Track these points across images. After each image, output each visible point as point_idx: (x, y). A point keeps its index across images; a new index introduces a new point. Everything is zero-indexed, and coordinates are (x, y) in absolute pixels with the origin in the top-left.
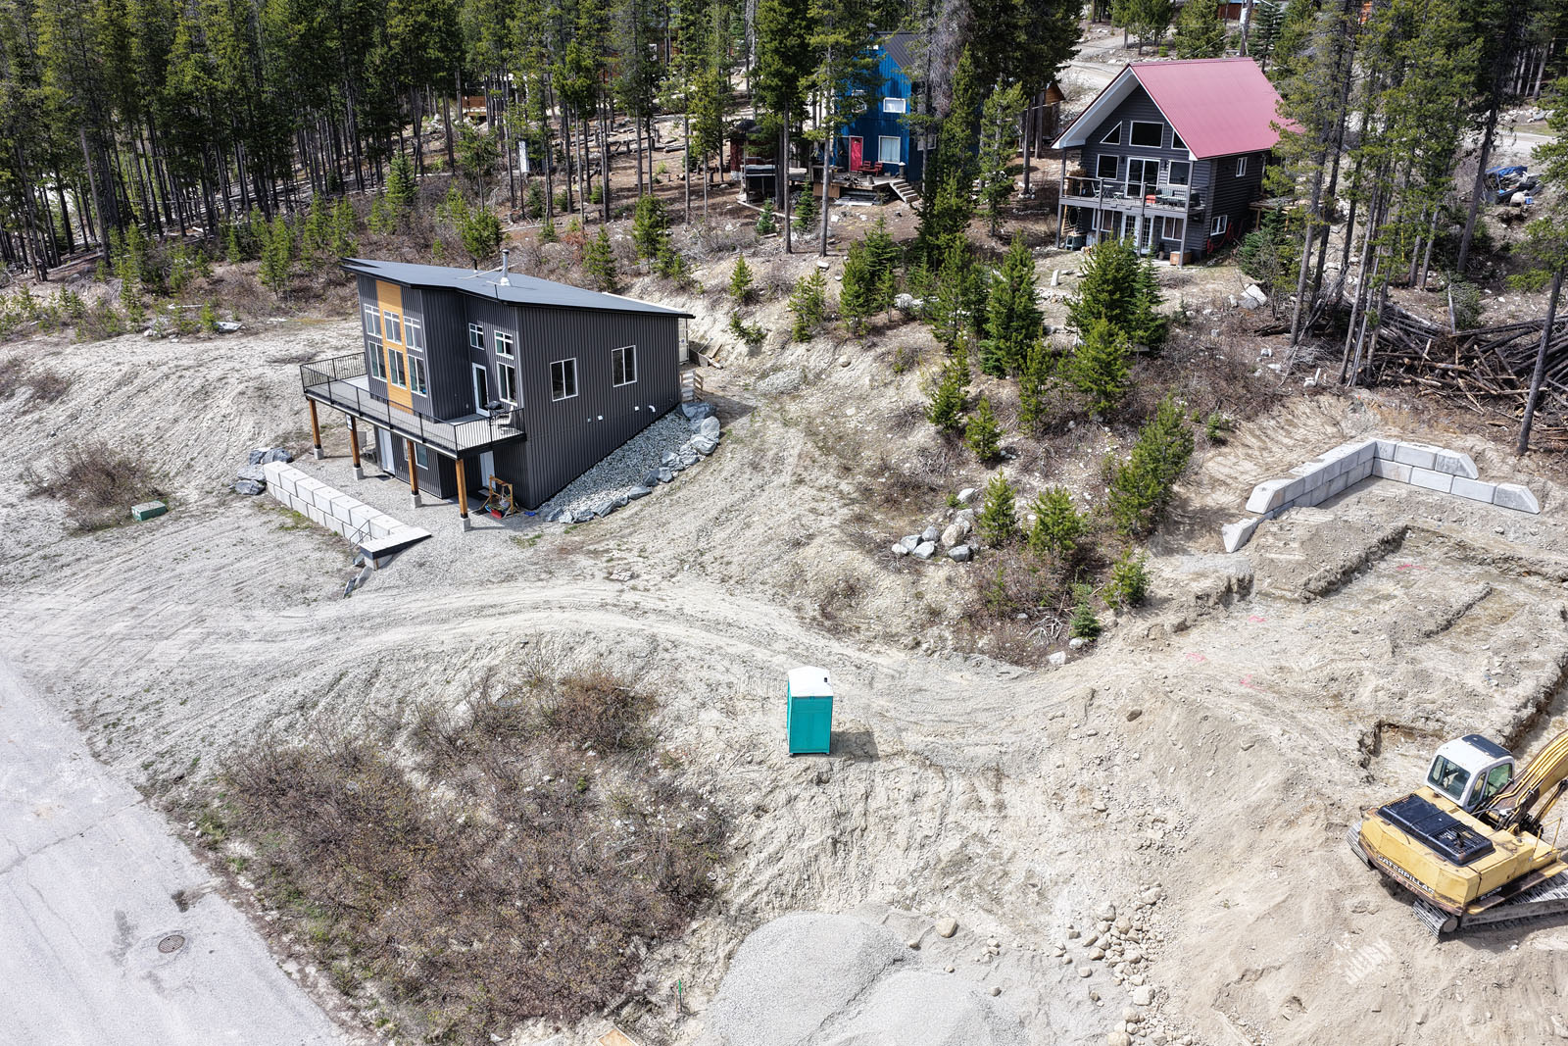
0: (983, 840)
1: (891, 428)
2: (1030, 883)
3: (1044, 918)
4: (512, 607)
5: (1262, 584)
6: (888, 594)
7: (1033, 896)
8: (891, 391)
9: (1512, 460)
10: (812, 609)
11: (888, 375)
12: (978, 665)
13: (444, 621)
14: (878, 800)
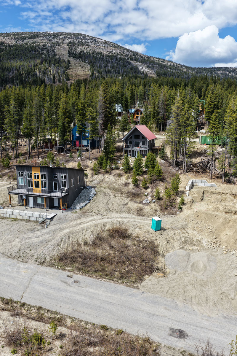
0: (187, 237)
1: (124, 186)
2: (197, 241)
3: (202, 244)
4: (86, 222)
5: (195, 200)
6: (147, 209)
7: (199, 242)
8: (119, 180)
9: (211, 180)
10: (136, 214)
11: (117, 178)
12: (167, 216)
13: (75, 226)
14: (170, 235)
